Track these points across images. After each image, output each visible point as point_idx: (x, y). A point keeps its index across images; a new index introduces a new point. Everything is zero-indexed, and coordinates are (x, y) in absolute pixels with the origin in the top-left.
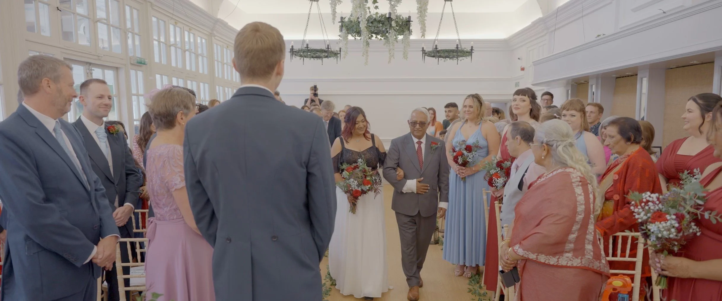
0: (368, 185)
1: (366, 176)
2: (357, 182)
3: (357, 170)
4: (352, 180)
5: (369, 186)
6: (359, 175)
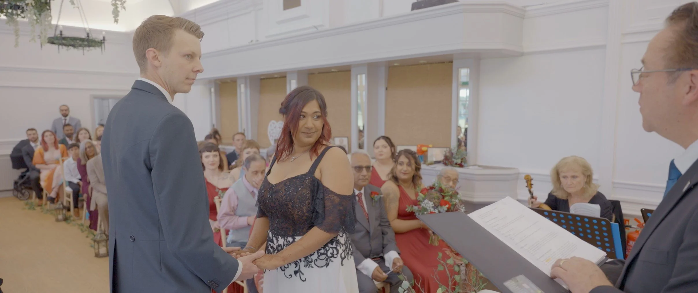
0: (445, 206)
1: (444, 197)
2: (432, 203)
3: (433, 190)
4: (426, 201)
5: (447, 206)
6: (435, 195)
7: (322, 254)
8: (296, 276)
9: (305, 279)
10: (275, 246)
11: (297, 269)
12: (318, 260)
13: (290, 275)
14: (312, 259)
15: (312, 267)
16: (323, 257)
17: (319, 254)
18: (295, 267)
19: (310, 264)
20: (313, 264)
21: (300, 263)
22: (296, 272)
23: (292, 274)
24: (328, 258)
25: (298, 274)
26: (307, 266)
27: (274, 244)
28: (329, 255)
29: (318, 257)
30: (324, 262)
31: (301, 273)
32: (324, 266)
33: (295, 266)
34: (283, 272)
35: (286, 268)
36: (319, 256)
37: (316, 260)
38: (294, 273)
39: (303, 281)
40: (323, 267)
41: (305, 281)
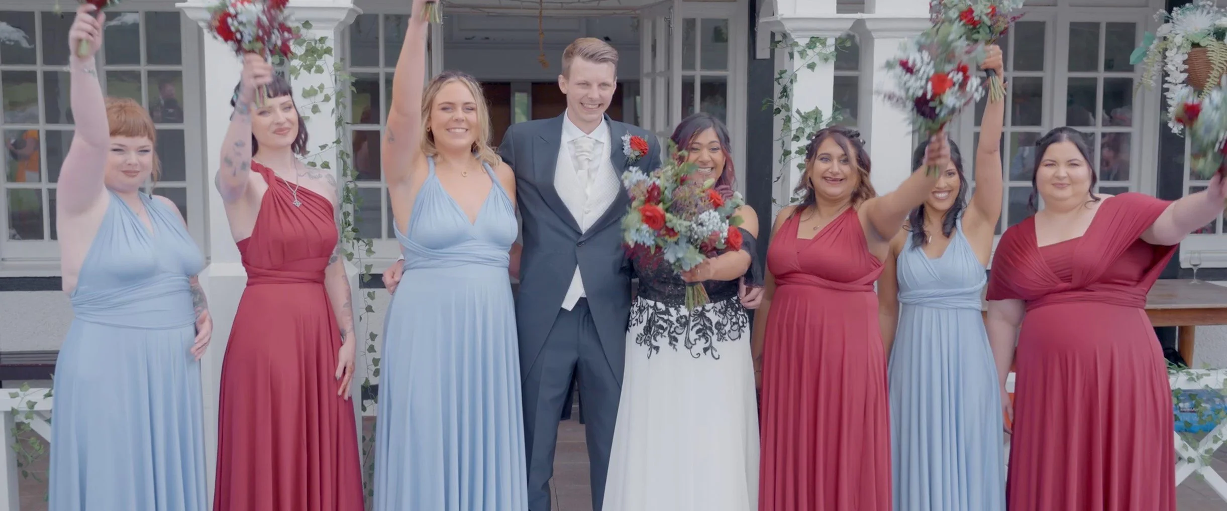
7: (734, 323)
8: (706, 354)
9: (719, 356)
10: (673, 319)
11: (708, 345)
12: (732, 331)
13: (697, 354)
14: (726, 331)
15: (726, 340)
16: (736, 327)
17: (732, 323)
18: (706, 343)
19: (724, 336)
20: (726, 336)
21: (713, 338)
22: (705, 350)
23: (700, 353)
24: (740, 328)
25: (709, 352)
26: (721, 339)
27: (672, 316)
28: (741, 324)
29: (731, 328)
30: (736, 334)
31: (713, 350)
32: (737, 338)
33: (705, 341)
34: (689, 350)
35: (694, 345)
36: (732, 326)
37: (729, 331)
38: (703, 351)
39: (716, 359)
40: (736, 340)
41: (718, 358)
